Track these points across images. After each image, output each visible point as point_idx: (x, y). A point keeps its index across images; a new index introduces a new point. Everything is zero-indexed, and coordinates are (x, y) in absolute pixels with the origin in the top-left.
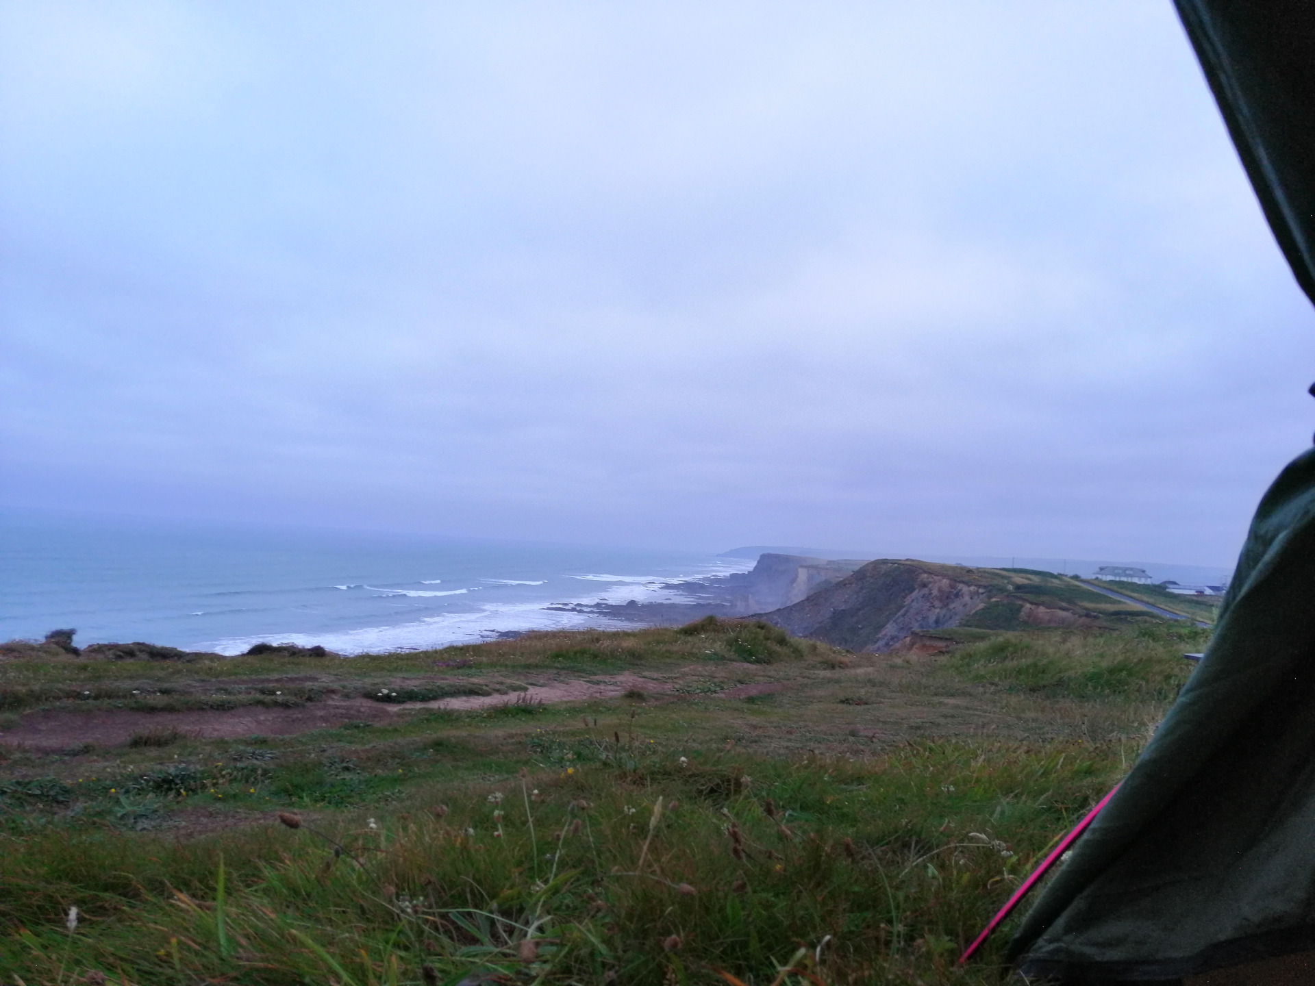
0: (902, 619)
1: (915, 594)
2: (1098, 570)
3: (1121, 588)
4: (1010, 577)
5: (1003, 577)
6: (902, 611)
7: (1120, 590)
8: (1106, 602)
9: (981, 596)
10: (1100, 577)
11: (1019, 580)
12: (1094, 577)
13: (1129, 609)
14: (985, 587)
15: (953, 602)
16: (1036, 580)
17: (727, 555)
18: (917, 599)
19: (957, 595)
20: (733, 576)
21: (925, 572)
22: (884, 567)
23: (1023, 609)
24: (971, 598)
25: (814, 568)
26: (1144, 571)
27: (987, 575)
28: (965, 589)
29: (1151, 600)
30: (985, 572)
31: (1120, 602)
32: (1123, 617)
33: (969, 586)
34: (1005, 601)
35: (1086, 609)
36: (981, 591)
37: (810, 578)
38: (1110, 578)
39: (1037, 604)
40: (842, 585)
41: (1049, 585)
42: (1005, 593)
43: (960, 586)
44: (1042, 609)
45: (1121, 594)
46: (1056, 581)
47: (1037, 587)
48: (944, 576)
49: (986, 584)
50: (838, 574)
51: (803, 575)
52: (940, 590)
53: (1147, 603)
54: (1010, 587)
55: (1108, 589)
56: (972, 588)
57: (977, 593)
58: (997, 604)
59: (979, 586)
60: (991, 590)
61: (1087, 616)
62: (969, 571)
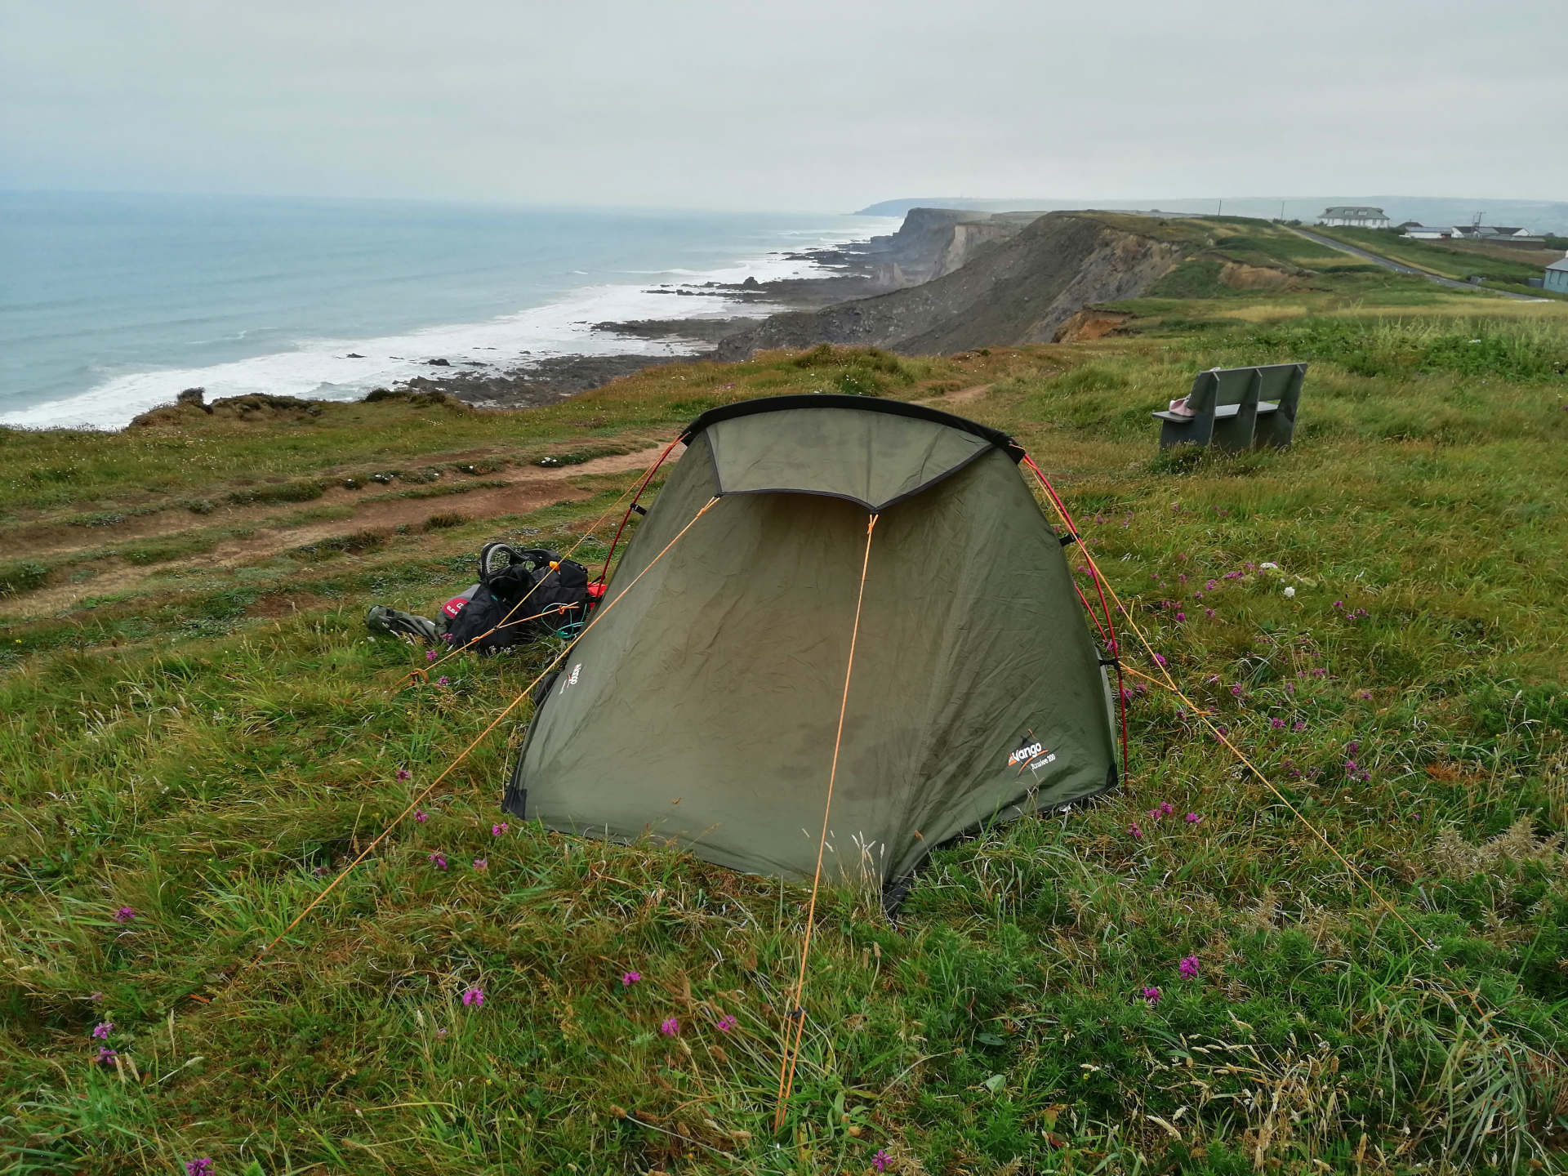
0: (1077, 287)
1: (1093, 256)
2: (1323, 211)
3: (1347, 236)
4: (1212, 229)
5: (1204, 229)
6: (1079, 277)
7: (1345, 239)
8: (1325, 256)
9: (1175, 255)
10: (1325, 221)
11: (1223, 232)
12: (1318, 222)
13: (1350, 263)
14: (1179, 243)
15: (1139, 264)
16: (1244, 230)
17: (866, 212)
18: (1096, 261)
19: (1145, 255)
20: (874, 240)
21: (1108, 227)
22: (1059, 221)
23: (1224, 269)
24: (1162, 258)
25: (974, 225)
26: (1381, 211)
27: (1184, 227)
28: (1155, 246)
29: (1380, 251)
30: (1182, 223)
31: (1342, 255)
32: (1340, 273)
33: (1160, 242)
34: (1203, 260)
35: (1300, 265)
36: (1174, 248)
37: (970, 239)
38: (1338, 222)
39: (1241, 263)
40: (1007, 247)
41: (1260, 236)
42: (1204, 251)
43: (1150, 243)
44: (1246, 268)
45: (1346, 243)
46: (1268, 231)
47: (1243, 240)
48: (1131, 231)
49: (1182, 239)
50: (1004, 232)
51: (960, 233)
52: (1125, 249)
53: (1376, 254)
54: (1211, 242)
55: (1332, 238)
56: (1164, 245)
57: (1170, 251)
58: (1191, 265)
59: (1173, 243)
60: (1187, 246)
61: (1299, 274)
62: (1163, 223)
